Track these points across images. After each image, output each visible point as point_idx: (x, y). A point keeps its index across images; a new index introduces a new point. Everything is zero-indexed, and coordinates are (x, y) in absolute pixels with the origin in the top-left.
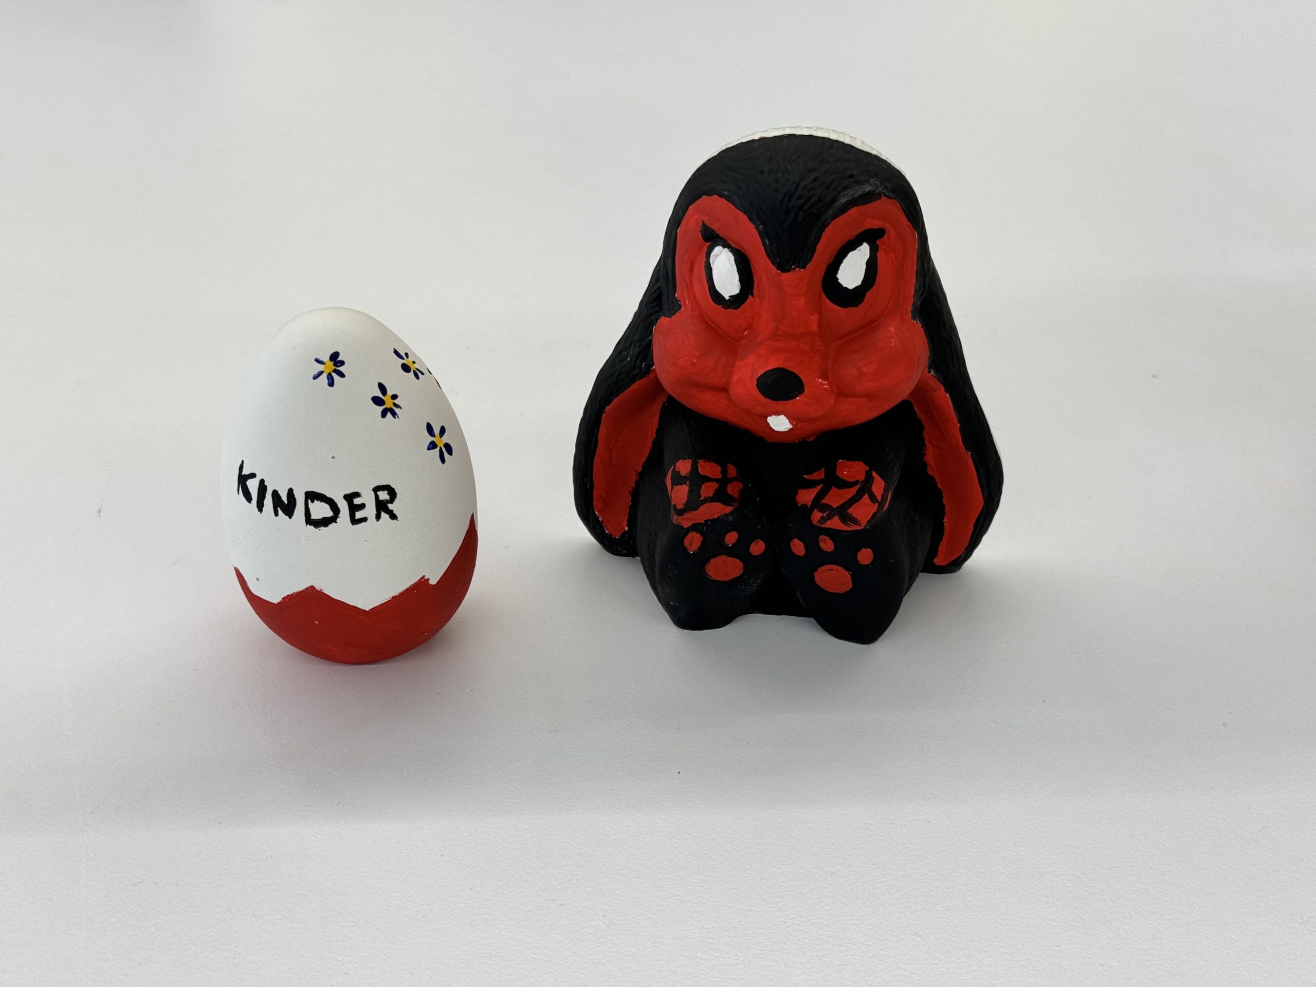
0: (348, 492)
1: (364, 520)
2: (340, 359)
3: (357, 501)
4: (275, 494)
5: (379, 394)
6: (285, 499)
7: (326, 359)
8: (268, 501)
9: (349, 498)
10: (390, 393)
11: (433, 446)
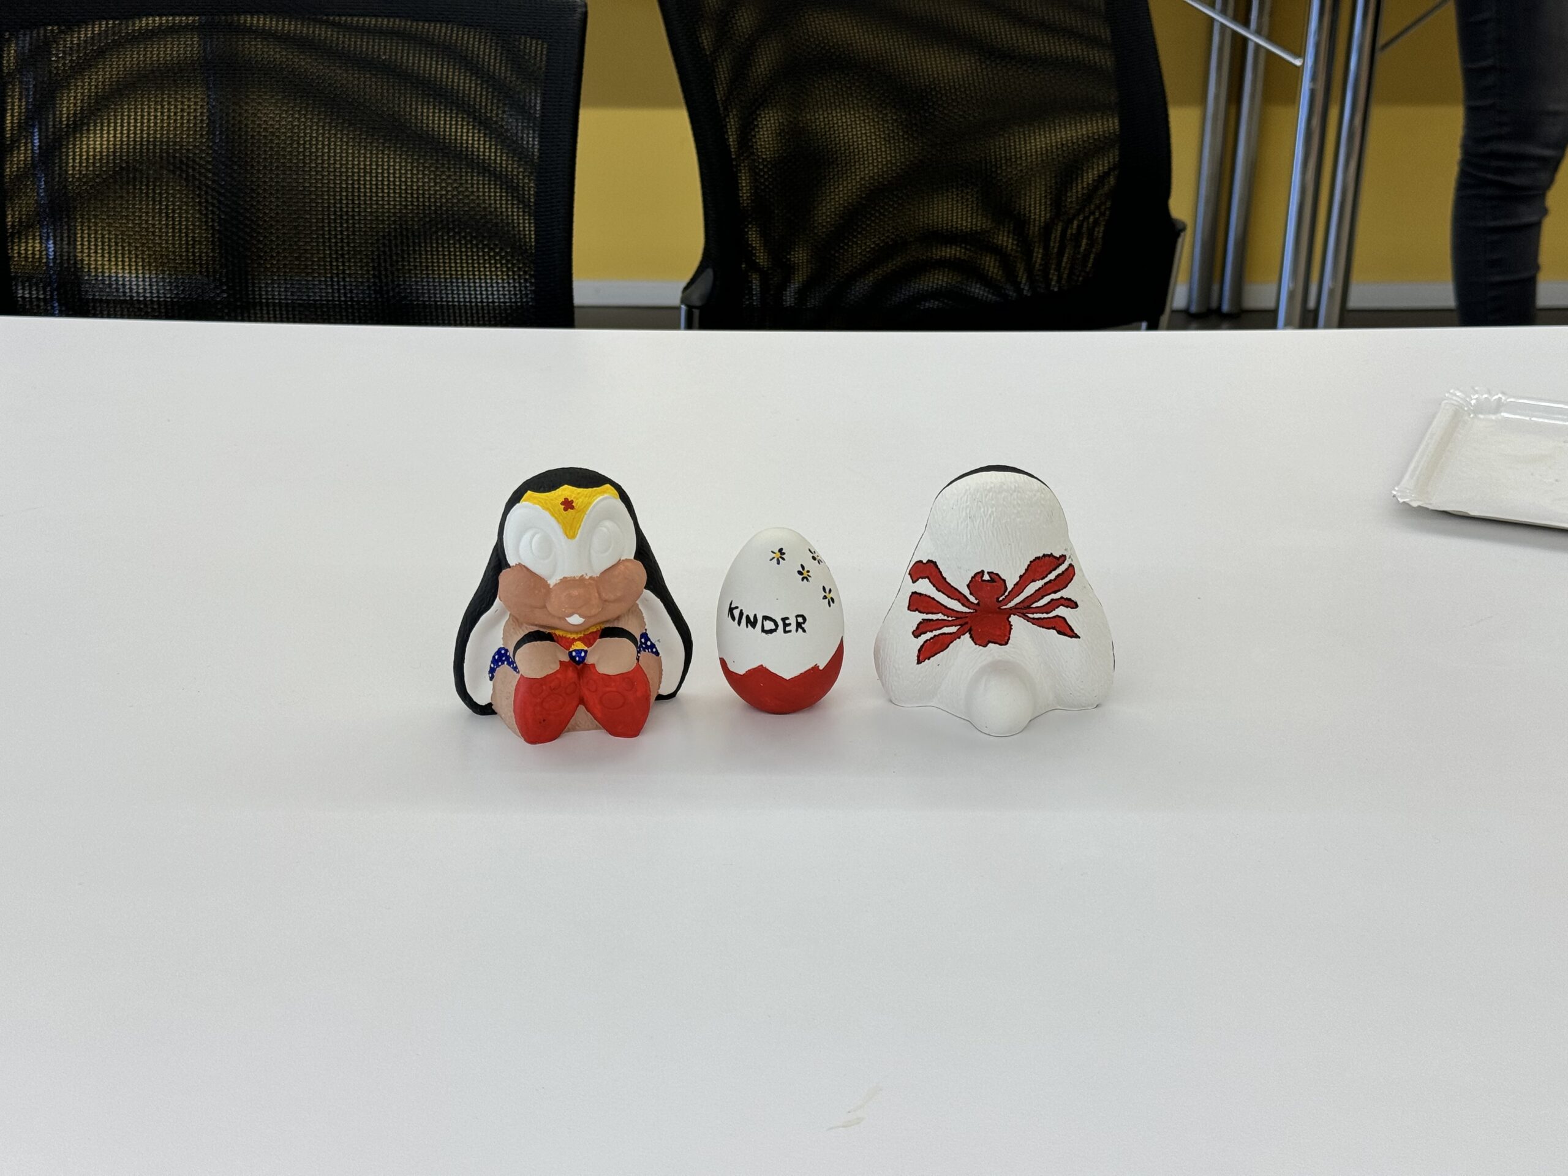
0: (784, 617)
1: (790, 631)
2: (783, 551)
3: (787, 622)
4: (748, 617)
5: (801, 570)
6: (752, 620)
7: (776, 551)
8: (744, 620)
9: (784, 620)
10: (806, 569)
11: (825, 597)
